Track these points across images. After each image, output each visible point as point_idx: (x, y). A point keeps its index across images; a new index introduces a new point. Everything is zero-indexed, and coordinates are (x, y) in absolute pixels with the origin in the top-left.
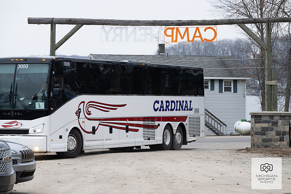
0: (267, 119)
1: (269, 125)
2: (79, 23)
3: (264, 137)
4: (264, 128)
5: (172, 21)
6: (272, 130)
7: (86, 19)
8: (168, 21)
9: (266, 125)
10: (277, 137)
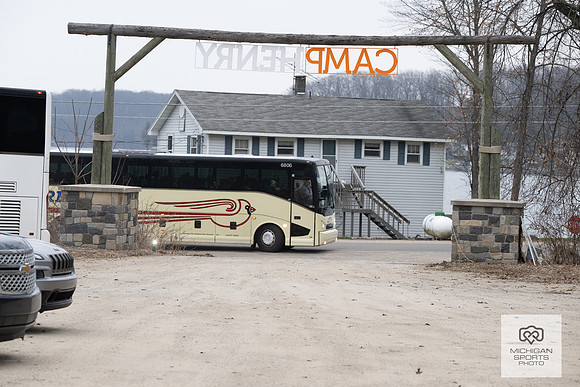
0: (482, 212)
1: (483, 223)
2: (158, 35)
3: (475, 244)
5: (321, 37)
6: (490, 232)
8: (313, 36)
9: (478, 223)
10: (496, 244)
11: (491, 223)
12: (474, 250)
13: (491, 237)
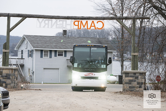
0: (132, 75)
1: (133, 78)
2: (24, 17)
3: (130, 85)
4: (130, 80)
5: (78, 17)
6: (135, 81)
7: (28, 15)
8: (76, 17)
9: (131, 78)
10: (137, 85)
11: (135, 78)
12: (130, 87)
13: (136, 83)
